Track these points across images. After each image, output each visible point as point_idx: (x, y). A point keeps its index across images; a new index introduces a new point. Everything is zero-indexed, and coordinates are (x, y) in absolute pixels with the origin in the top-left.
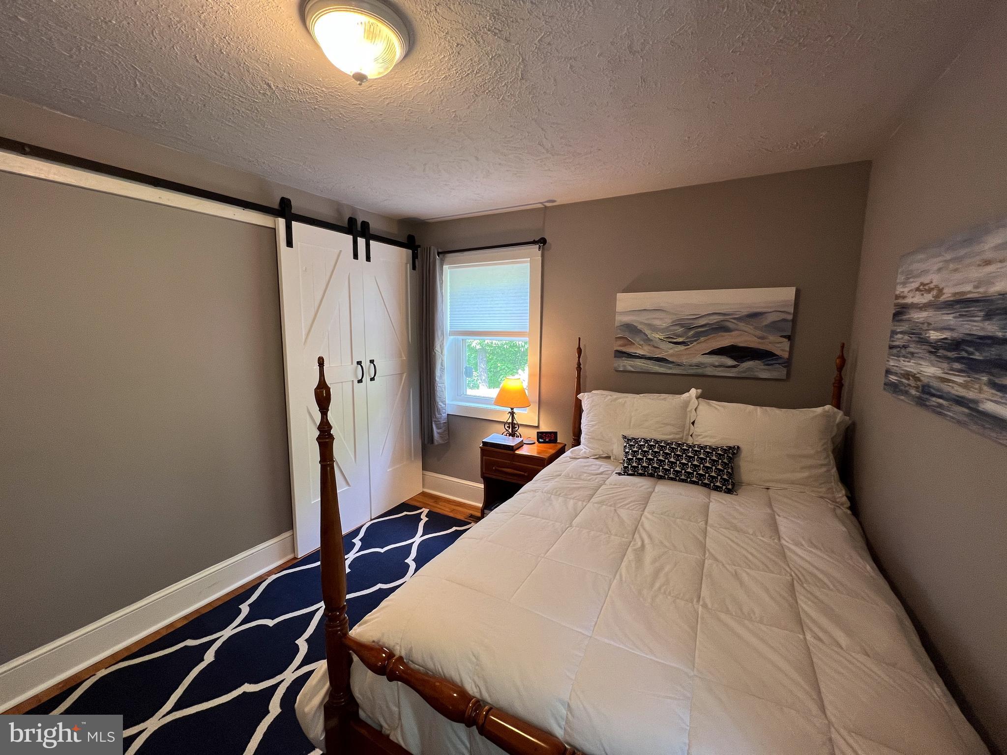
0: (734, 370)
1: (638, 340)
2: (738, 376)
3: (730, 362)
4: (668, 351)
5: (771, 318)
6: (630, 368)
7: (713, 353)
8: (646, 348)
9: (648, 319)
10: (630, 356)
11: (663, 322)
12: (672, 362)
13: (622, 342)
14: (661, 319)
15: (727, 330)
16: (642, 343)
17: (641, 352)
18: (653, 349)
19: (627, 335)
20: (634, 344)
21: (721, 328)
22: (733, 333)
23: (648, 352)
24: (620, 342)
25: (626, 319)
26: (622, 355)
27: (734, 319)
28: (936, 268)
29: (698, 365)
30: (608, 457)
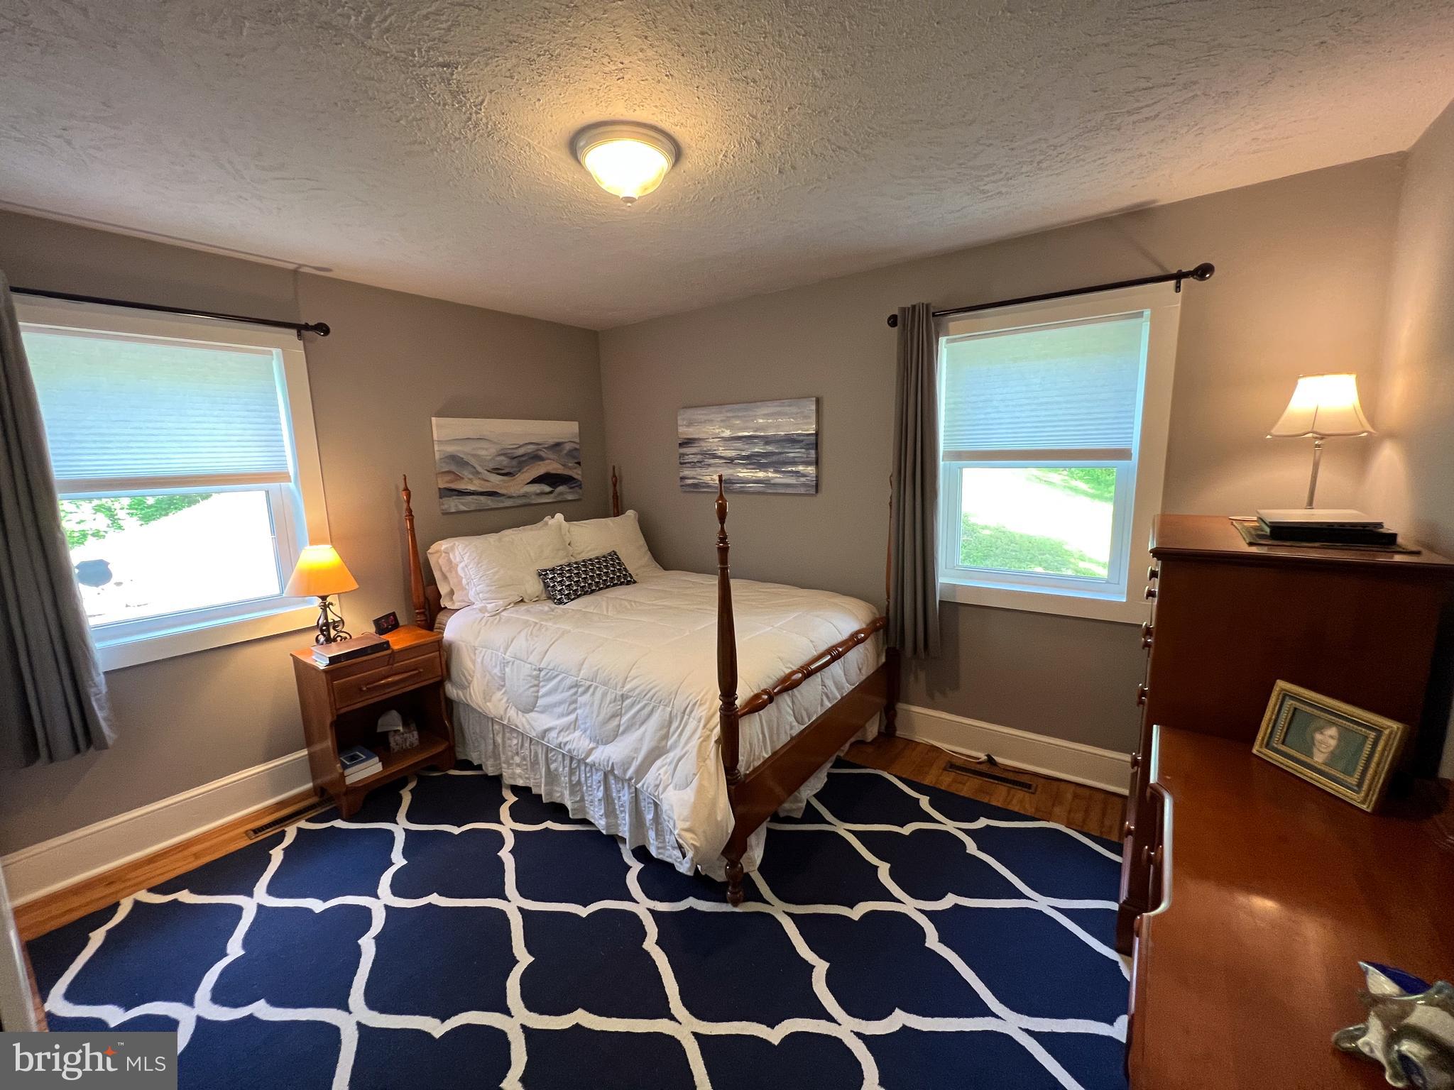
0: (552, 495)
1: (466, 473)
2: (555, 500)
3: (547, 489)
4: (496, 481)
5: (568, 447)
6: (463, 508)
7: (534, 481)
8: (476, 482)
9: (474, 449)
10: (461, 493)
11: (487, 452)
12: (503, 495)
13: (449, 478)
14: (486, 449)
15: (541, 459)
16: (471, 476)
17: (471, 488)
18: (483, 482)
19: (453, 468)
20: (463, 478)
21: (536, 458)
22: (547, 461)
23: (480, 487)
24: (448, 478)
25: (451, 449)
26: (451, 493)
27: (545, 448)
28: (719, 419)
29: (525, 496)
30: (522, 601)
